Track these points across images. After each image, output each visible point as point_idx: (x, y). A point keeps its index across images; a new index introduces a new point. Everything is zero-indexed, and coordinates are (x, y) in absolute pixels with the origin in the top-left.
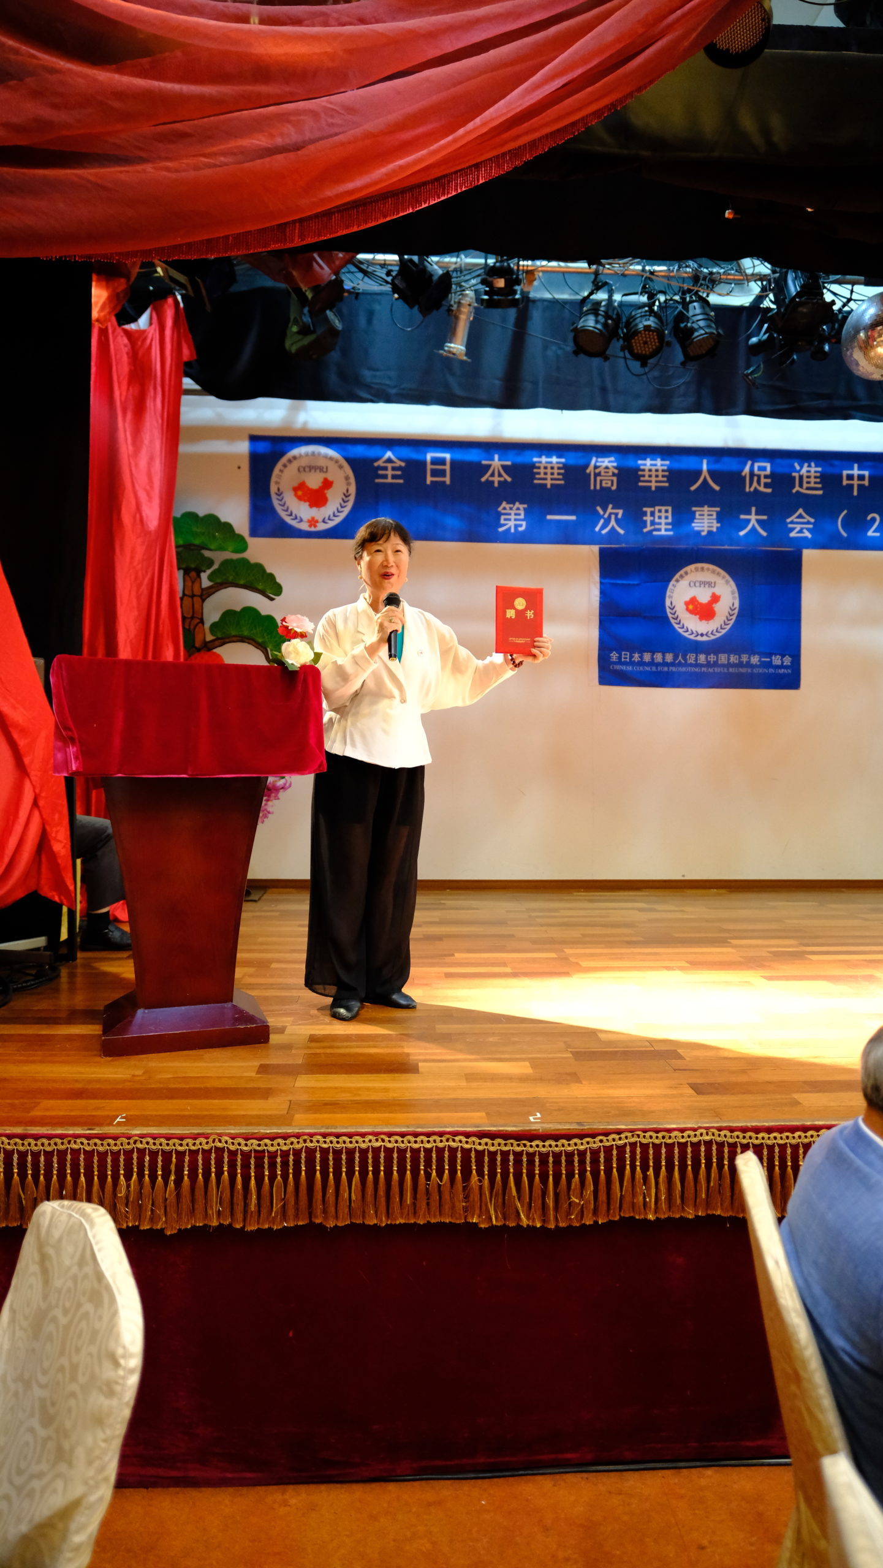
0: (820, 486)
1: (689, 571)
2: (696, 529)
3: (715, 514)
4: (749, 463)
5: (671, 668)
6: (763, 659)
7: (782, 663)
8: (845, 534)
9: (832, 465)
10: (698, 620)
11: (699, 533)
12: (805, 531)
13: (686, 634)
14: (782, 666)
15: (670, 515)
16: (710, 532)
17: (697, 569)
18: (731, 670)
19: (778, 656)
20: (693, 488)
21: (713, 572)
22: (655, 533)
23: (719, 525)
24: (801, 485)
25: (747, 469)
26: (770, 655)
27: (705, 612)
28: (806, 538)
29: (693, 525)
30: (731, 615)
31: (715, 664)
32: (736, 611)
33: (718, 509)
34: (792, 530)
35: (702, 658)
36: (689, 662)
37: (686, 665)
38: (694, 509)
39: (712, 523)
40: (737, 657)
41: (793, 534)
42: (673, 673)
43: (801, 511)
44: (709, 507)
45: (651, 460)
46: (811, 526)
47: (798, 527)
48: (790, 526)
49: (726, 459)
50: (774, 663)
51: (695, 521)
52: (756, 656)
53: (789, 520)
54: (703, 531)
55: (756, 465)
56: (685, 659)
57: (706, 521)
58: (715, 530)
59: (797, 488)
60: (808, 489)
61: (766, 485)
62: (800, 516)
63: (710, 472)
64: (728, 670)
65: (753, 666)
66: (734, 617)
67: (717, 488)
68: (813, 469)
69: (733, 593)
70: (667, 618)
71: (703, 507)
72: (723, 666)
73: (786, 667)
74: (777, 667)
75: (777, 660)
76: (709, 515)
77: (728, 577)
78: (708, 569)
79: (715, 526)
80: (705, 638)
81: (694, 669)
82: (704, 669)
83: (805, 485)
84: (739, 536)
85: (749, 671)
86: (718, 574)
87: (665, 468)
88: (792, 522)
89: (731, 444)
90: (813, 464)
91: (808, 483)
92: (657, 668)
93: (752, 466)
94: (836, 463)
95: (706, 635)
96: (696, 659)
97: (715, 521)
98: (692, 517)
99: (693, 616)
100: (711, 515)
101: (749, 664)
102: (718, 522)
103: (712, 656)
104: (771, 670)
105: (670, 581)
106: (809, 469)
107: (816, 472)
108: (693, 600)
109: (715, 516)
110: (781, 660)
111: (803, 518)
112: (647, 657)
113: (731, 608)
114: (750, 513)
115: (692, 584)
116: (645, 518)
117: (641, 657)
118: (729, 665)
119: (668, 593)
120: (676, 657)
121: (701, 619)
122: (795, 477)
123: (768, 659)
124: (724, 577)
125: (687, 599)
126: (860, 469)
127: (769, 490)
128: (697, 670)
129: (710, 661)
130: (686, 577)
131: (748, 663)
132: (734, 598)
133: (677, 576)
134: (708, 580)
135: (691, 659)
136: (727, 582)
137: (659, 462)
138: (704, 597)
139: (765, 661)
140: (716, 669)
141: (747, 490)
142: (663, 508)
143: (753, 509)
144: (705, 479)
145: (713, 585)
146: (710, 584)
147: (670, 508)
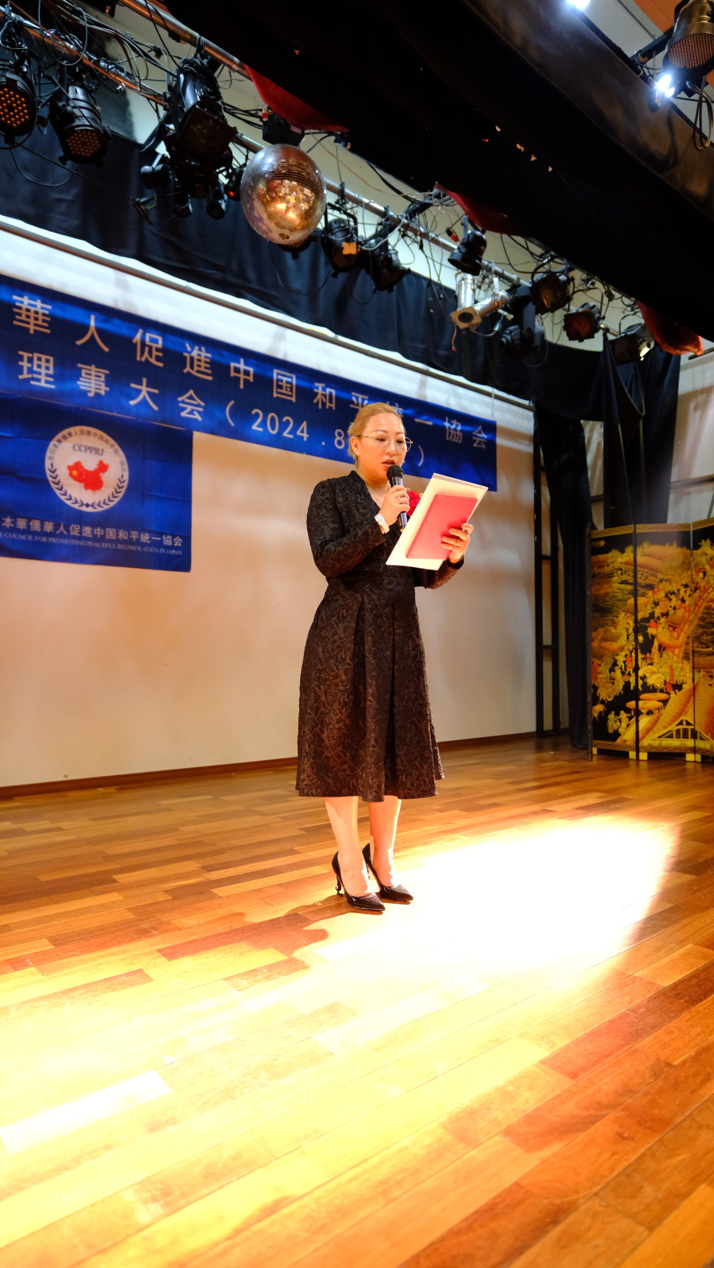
0: (209, 371)
1: (73, 433)
2: (82, 388)
3: (103, 376)
4: (140, 332)
5: (50, 539)
6: (153, 538)
7: (173, 543)
8: (232, 424)
9: (221, 355)
10: (83, 489)
11: (85, 393)
12: (195, 413)
13: (69, 503)
14: (172, 547)
15: (51, 365)
16: (97, 395)
17: (82, 432)
18: (119, 546)
19: (169, 536)
20: (79, 343)
21: (101, 438)
22: (33, 383)
23: (108, 389)
24: (192, 367)
25: (138, 337)
26: (160, 534)
27: (92, 480)
28: (197, 420)
29: (79, 383)
30: (120, 488)
31: (103, 539)
32: (126, 484)
33: (107, 372)
34: (184, 409)
35: (87, 531)
36: (73, 533)
37: (69, 537)
38: (80, 365)
39: (100, 385)
40: (127, 532)
41: (184, 414)
42: (54, 545)
43: (191, 392)
44: (97, 367)
45: (30, 299)
46: (201, 409)
47: (189, 408)
48: (181, 405)
49: (117, 321)
50: (164, 543)
51: (81, 379)
52: (147, 534)
53: (180, 399)
54: (90, 392)
55: (148, 336)
56: (68, 531)
57: (93, 382)
58: (103, 393)
59: (187, 369)
60: (198, 372)
61: (158, 359)
62: (191, 398)
63: (99, 331)
64: (116, 546)
65: (143, 545)
66: (123, 490)
67: (106, 349)
68: (204, 354)
69: (122, 464)
70: (47, 481)
71: (90, 365)
72: (111, 541)
73: (177, 548)
74: (167, 547)
75: (167, 541)
76: (96, 376)
77: (117, 447)
78: (95, 435)
79: (103, 389)
80: (90, 510)
81: (77, 542)
82: (90, 543)
83: (196, 368)
84: (129, 404)
85: (139, 549)
86: (106, 441)
87: (47, 312)
88: (183, 402)
89: (121, 306)
90: (203, 349)
91: (199, 366)
92: (34, 538)
93: (144, 335)
94: (225, 353)
95: (93, 506)
96: (81, 532)
97: (103, 384)
98: (78, 376)
99: (77, 484)
100: (100, 377)
101: (138, 542)
102: (107, 385)
103: (99, 529)
104: (162, 551)
105: (50, 439)
106: (199, 352)
107: (206, 357)
108: (77, 466)
109: (103, 379)
110: (172, 540)
111: (194, 399)
112: (22, 524)
113: (119, 480)
114: (141, 384)
115: (77, 448)
116: (20, 363)
117: (14, 523)
118: (118, 541)
119: (48, 454)
120: (57, 527)
121: (87, 487)
122: (185, 358)
123: (159, 539)
124: (112, 446)
125: (71, 463)
126: (246, 364)
127: (161, 365)
128: (82, 543)
129: (97, 535)
130: (70, 439)
131: (138, 540)
132: (123, 470)
133: (59, 436)
134: (95, 446)
135: (75, 530)
136: (116, 451)
137: (39, 304)
138: (90, 464)
139: (156, 540)
140: (103, 545)
141: (138, 358)
142: (44, 357)
143: (145, 380)
144: (93, 336)
145: (100, 452)
146: (97, 451)
147: (51, 359)
